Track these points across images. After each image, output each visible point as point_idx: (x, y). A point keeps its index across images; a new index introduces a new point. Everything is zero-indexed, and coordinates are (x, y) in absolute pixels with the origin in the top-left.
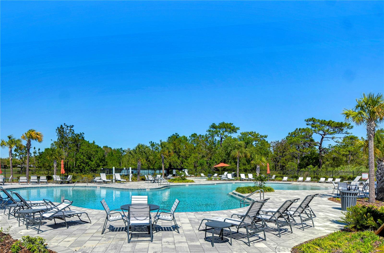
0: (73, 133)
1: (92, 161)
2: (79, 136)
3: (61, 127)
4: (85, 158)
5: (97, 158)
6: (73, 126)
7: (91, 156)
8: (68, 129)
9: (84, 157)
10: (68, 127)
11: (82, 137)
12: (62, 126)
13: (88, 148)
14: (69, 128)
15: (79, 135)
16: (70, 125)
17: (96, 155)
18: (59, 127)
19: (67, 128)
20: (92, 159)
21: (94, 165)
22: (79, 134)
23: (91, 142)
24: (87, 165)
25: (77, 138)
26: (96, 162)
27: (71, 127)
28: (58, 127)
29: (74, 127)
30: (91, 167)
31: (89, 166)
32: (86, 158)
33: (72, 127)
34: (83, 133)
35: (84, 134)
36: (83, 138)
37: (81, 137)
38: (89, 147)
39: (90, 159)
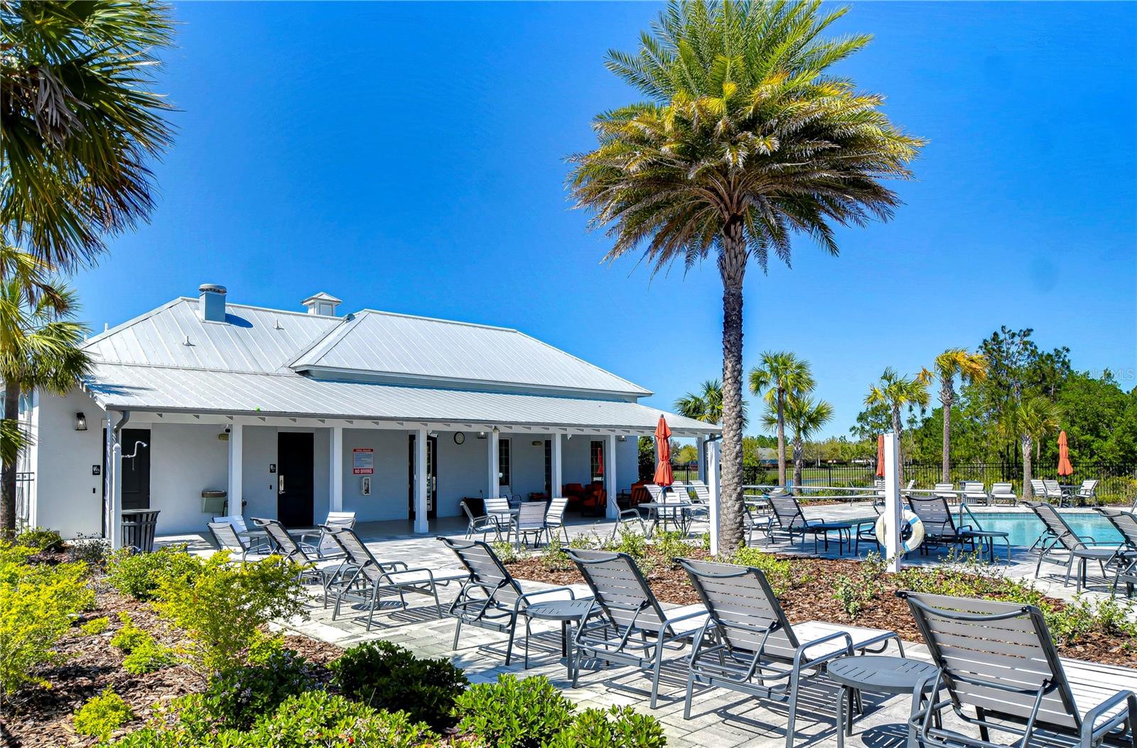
0: (1034, 353)
1: (1105, 438)
2: (1052, 360)
3: (994, 340)
4: (1076, 428)
5: (1123, 426)
6: (1030, 330)
7: (1100, 421)
8: (1013, 343)
9: (1072, 426)
10: (1014, 335)
11: (1064, 363)
12: (995, 334)
13: (1086, 397)
14: (1017, 339)
15: (1049, 355)
16: (1021, 331)
17: (1119, 418)
18: (989, 337)
19: (1010, 341)
20: (1105, 431)
21: (1113, 451)
22: (1052, 352)
23: (1097, 375)
24: (1087, 451)
25: (1047, 369)
26: (1119, 442)
27: (1025, 336)
28: (985, 341)
29: (1032, 333)
30: (1101, 457)
31: (1096, 457)
32: (1082, 428)
33: (1029, 335)
34: (1064, 348)
35: (1068, 350)
36: (1066, 365)
37: (1058, 362)
38: (1088, 390)
39: (1095, 431)
